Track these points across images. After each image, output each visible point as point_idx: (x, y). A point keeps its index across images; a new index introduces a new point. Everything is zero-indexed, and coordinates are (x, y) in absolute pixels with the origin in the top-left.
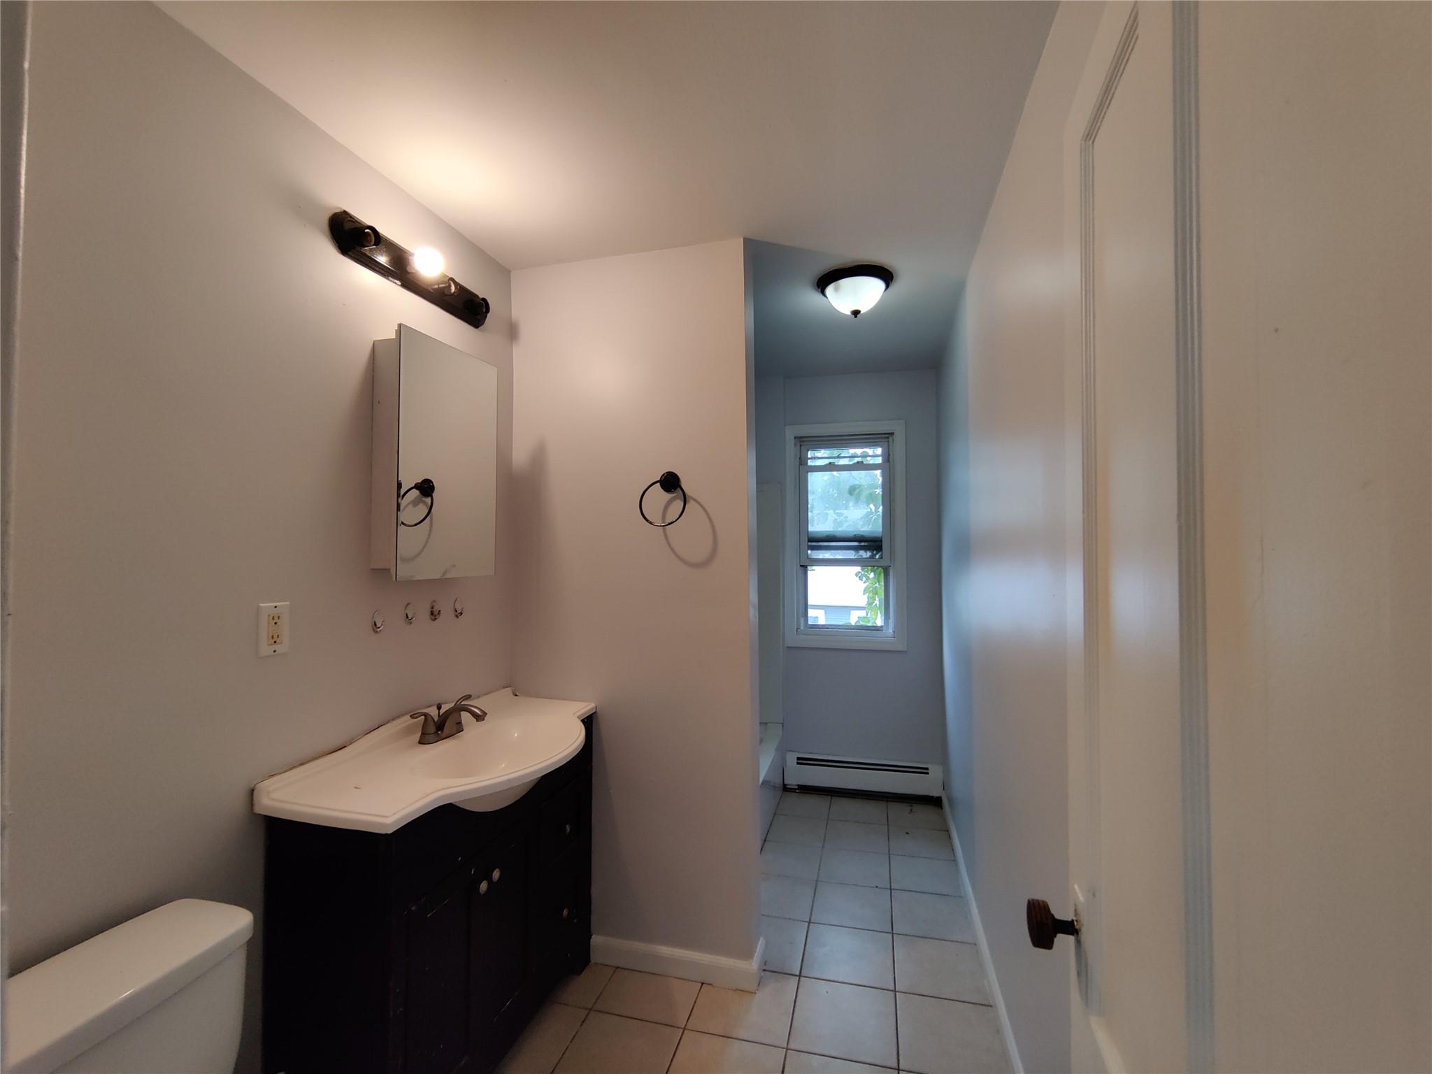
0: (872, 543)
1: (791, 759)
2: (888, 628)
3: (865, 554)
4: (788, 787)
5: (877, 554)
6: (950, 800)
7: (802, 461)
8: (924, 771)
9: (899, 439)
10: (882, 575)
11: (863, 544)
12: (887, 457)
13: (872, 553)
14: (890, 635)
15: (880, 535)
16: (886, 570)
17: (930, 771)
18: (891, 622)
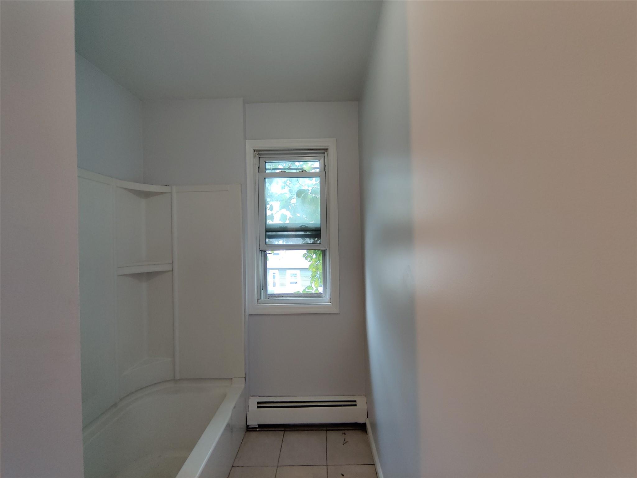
0: (314, 233)
1: (253, 403)
2: (326, 295)
3: (309, 241)
4: (250, 427)
5: (317, 240)
6: (374, 426)
7: (260, 169)
8: (353, 404)
9: (332, 152)
10: (321, 256)
11: (308, 233)
12: (324, 167)
13: (315, 240)
14: (328, 301)
15: (320, 226)
16: (324, 252)
17: (357, 403)
18: (328, 290)
